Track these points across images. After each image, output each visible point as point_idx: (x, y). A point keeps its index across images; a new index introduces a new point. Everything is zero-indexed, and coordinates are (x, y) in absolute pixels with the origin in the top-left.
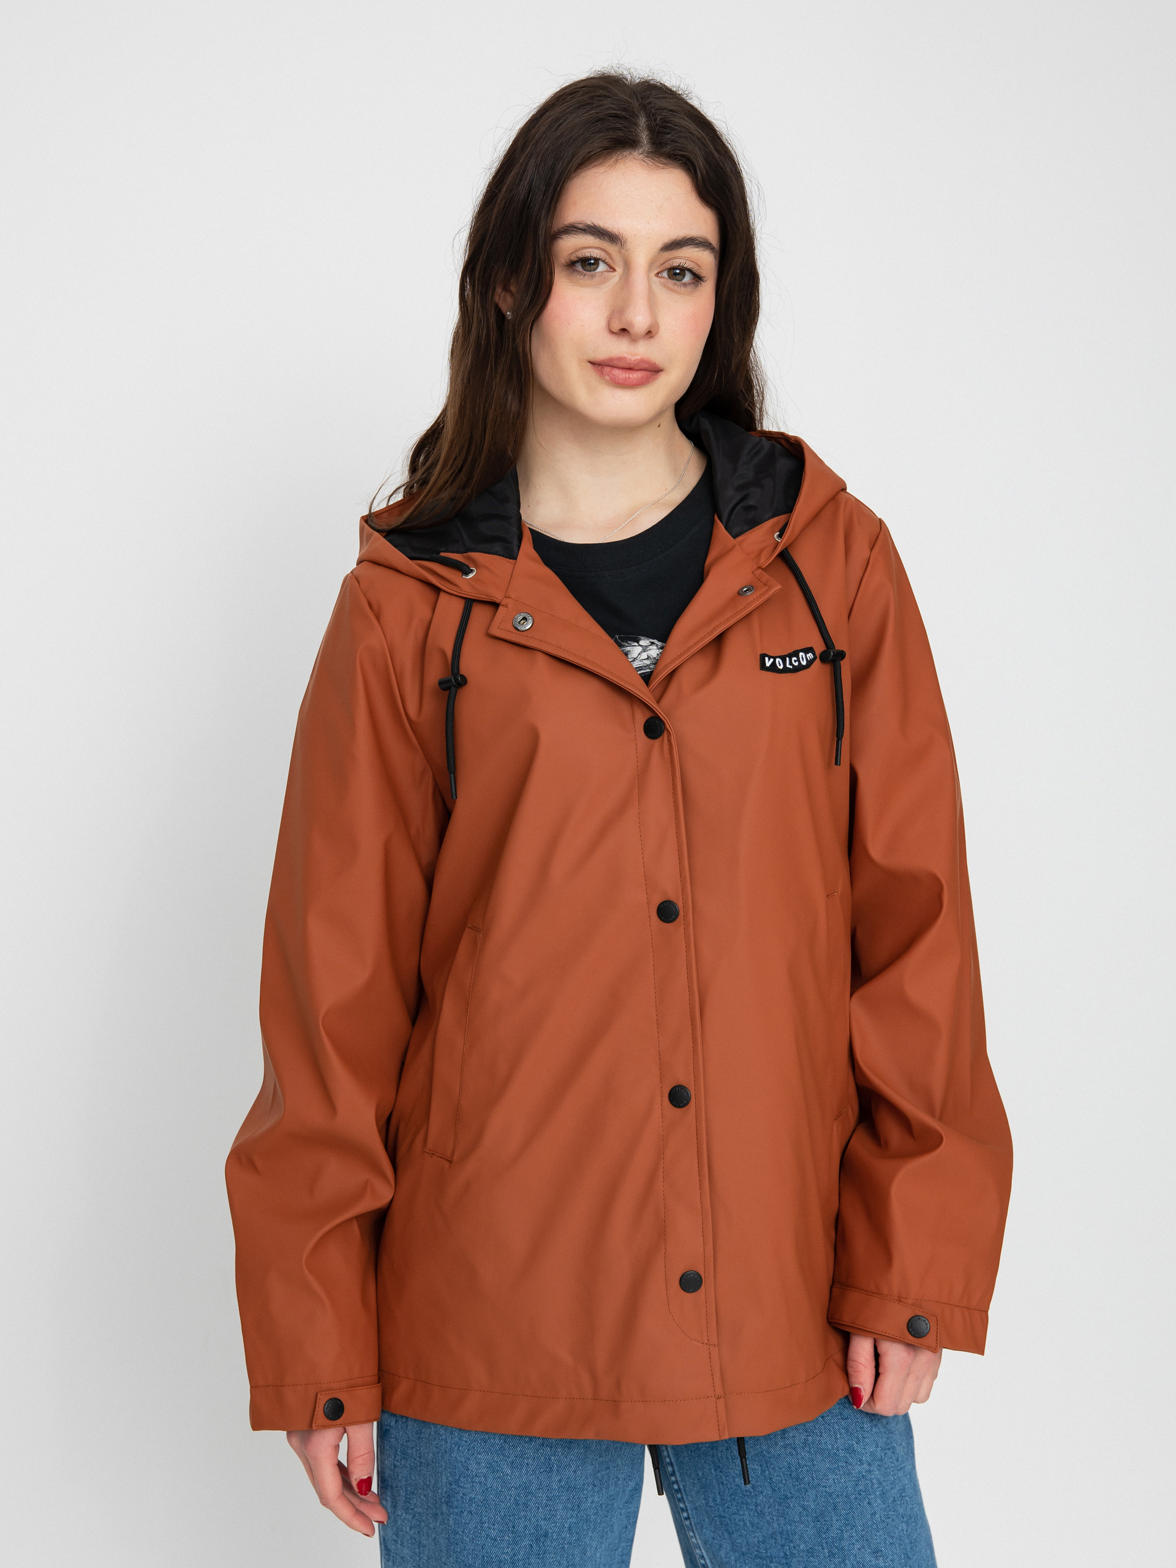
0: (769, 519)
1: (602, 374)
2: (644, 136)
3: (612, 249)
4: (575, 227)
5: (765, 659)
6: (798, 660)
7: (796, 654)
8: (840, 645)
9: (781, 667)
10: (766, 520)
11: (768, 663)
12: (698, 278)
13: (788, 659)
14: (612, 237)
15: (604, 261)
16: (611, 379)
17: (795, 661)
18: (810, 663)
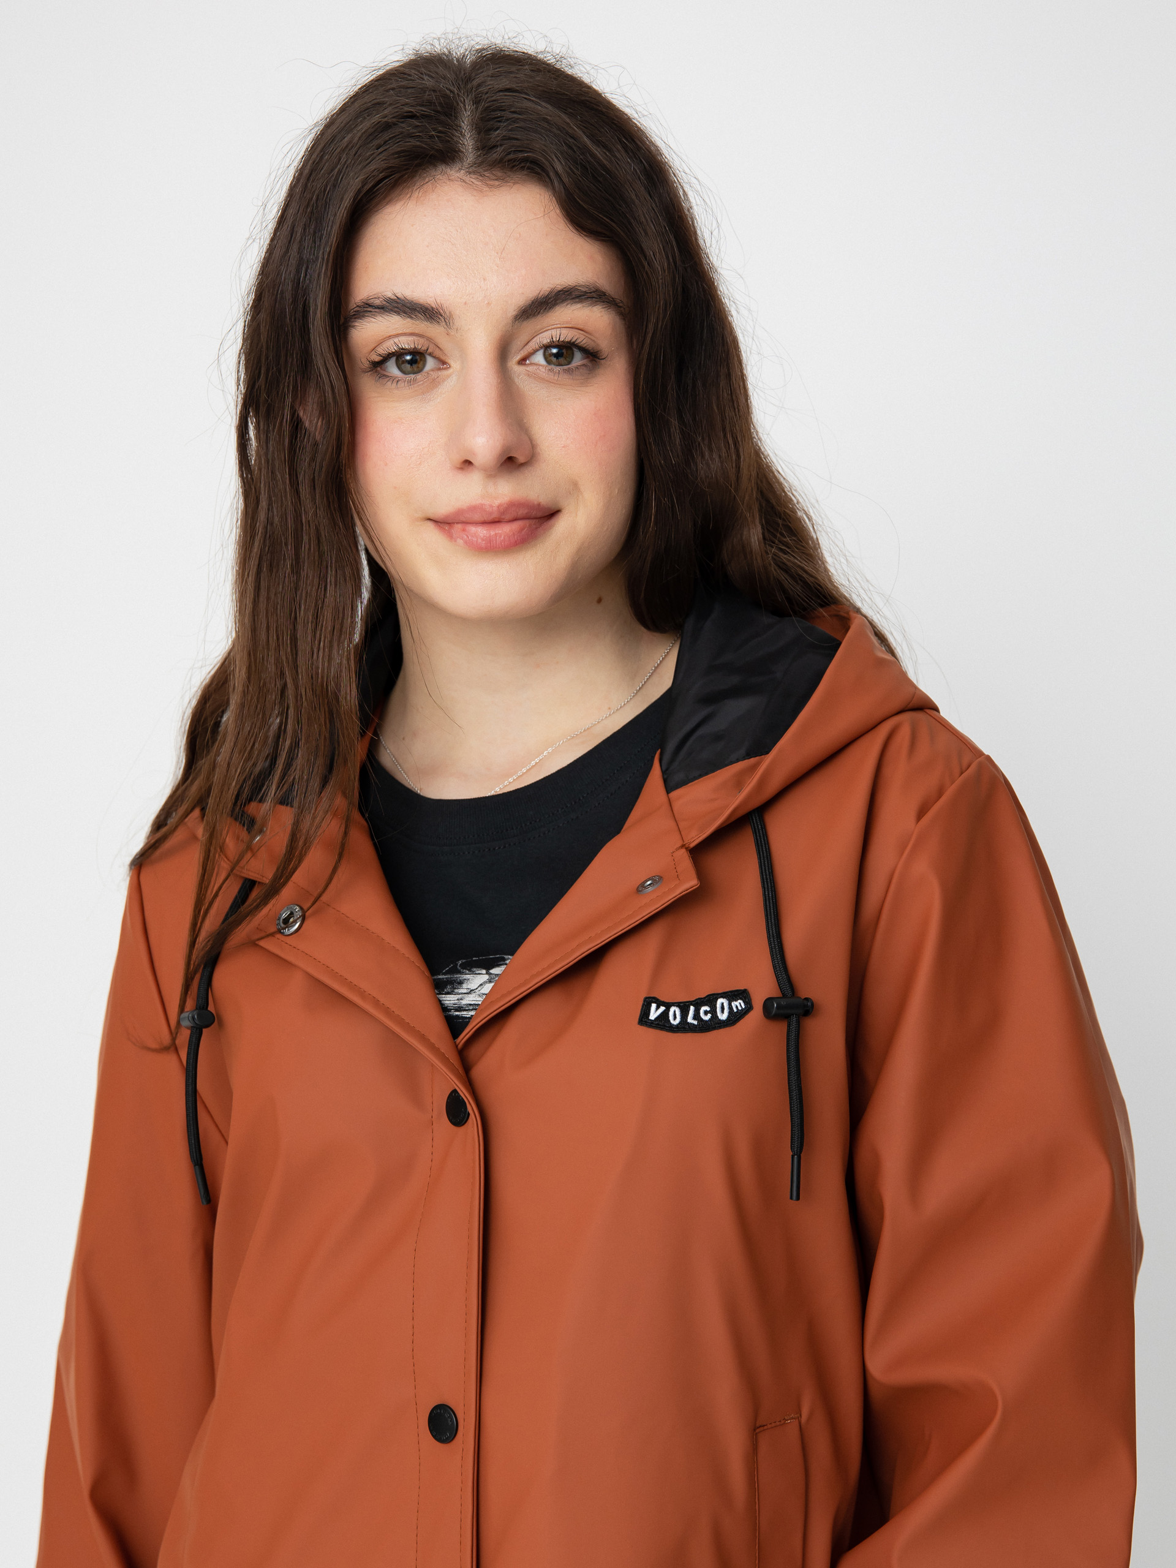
0: (738, 760)
1: (451, 537)
2: (468, 142)
3: (434, 331)
4: (370, 305)
5: (650, 1006)
6: (713, 1011)
7: (711, 1000)
8: (807, 989)
9: (676, 1022)
10: (732, 763)
11: (654, 1014)
12: (593, 356)
13: (692, 1008)
14: (429, 313)
15: (430, 354)
16: (466, 542)
17: (706, 1013)
18: (735, 1018)
